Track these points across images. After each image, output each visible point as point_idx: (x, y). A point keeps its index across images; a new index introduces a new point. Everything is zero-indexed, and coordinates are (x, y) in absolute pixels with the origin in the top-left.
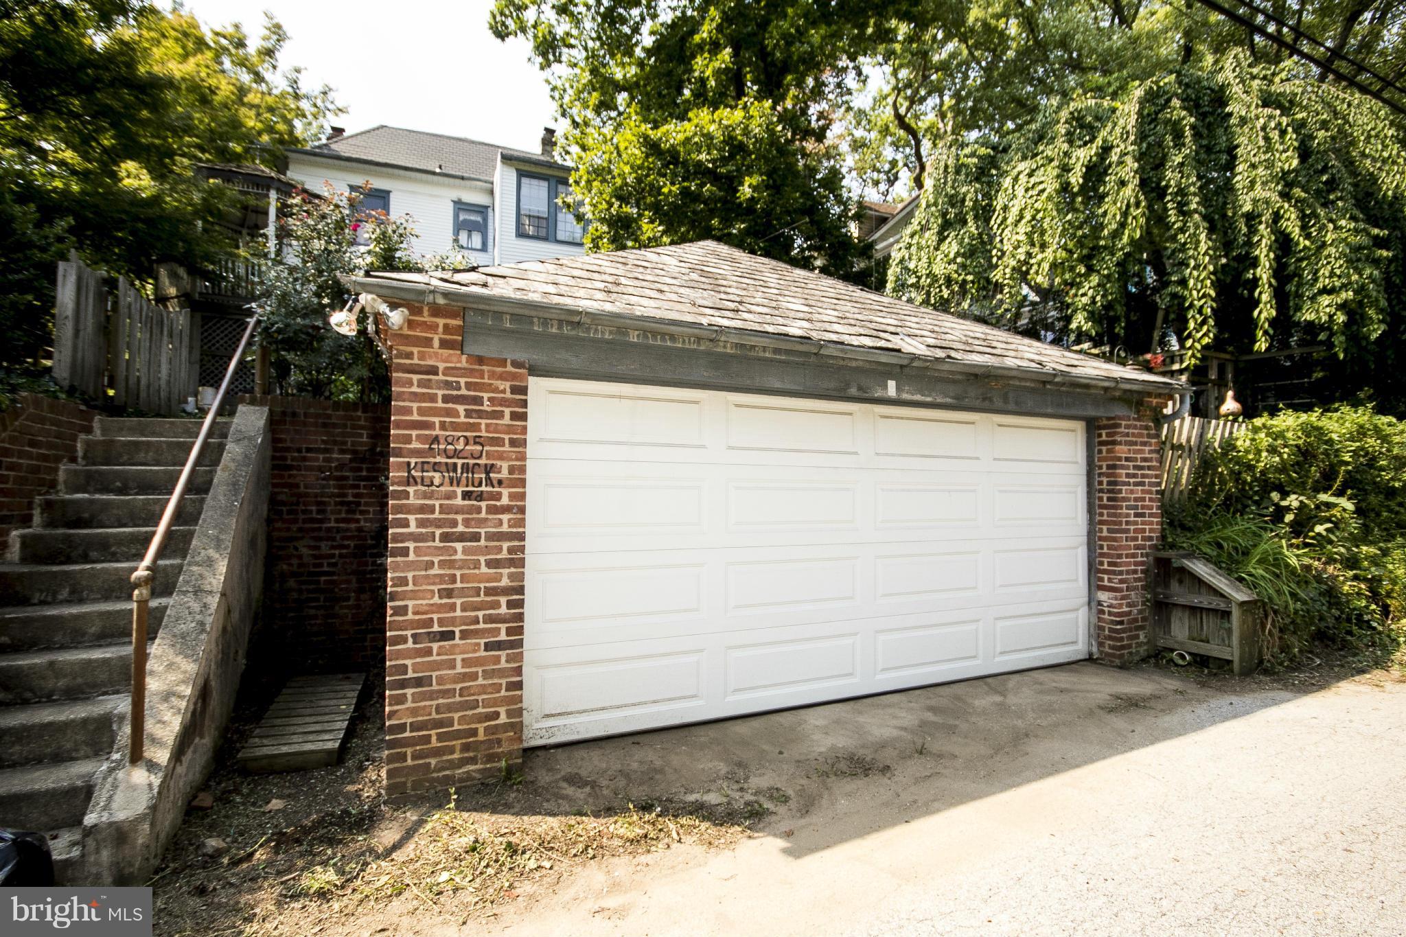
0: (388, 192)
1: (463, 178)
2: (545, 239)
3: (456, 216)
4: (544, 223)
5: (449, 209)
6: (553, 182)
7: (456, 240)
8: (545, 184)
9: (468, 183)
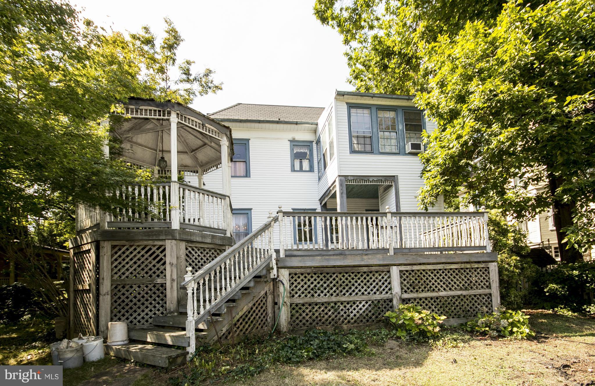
0: (248, 140)
1: (297, 123)
2: (372, 152)
3: (292, 150)
4: (368, 141)
5: (287, 145)
6: (374, 110)
7: (293, 166)
8: (366, 111)
9: (299, 126)
